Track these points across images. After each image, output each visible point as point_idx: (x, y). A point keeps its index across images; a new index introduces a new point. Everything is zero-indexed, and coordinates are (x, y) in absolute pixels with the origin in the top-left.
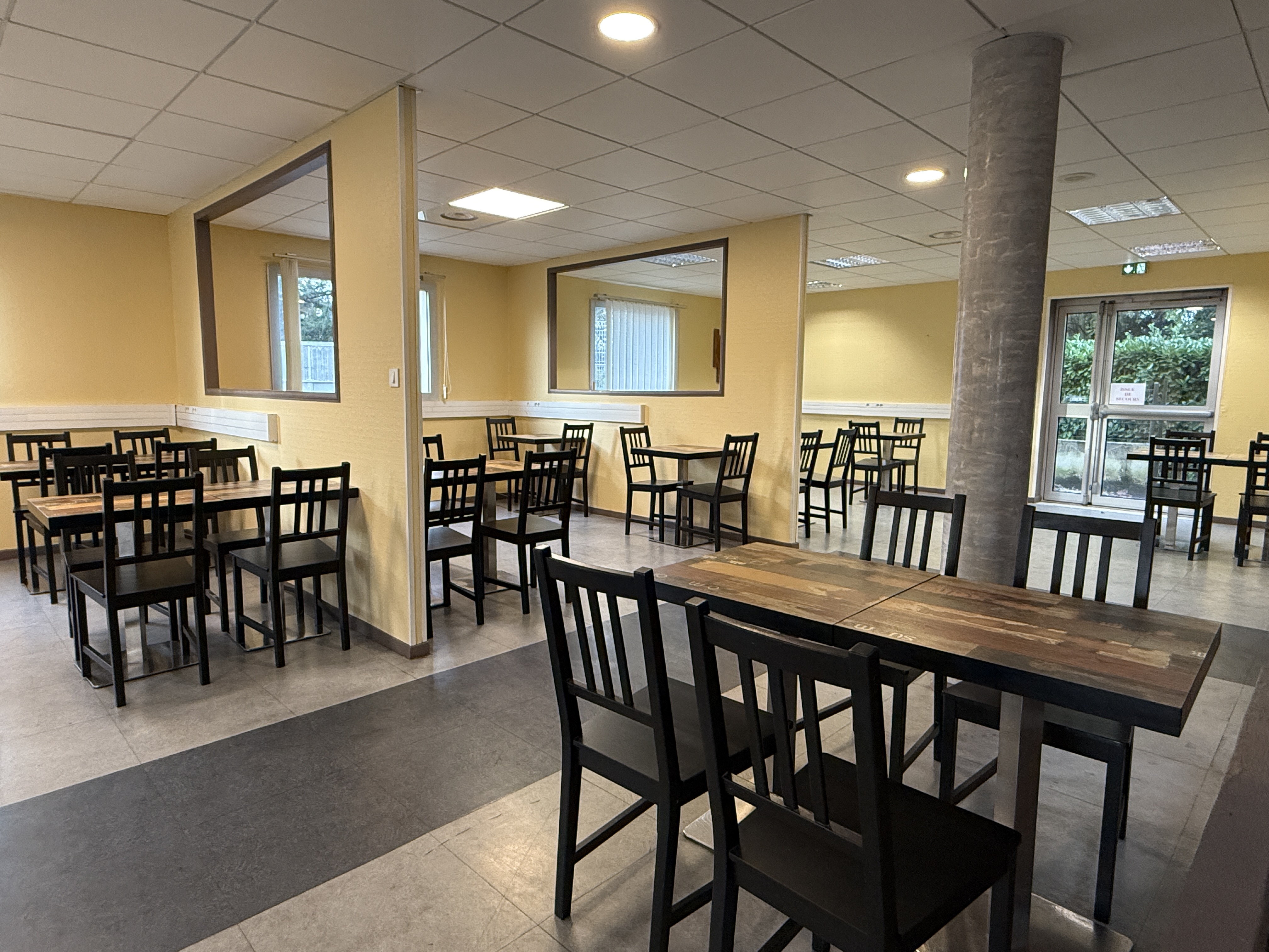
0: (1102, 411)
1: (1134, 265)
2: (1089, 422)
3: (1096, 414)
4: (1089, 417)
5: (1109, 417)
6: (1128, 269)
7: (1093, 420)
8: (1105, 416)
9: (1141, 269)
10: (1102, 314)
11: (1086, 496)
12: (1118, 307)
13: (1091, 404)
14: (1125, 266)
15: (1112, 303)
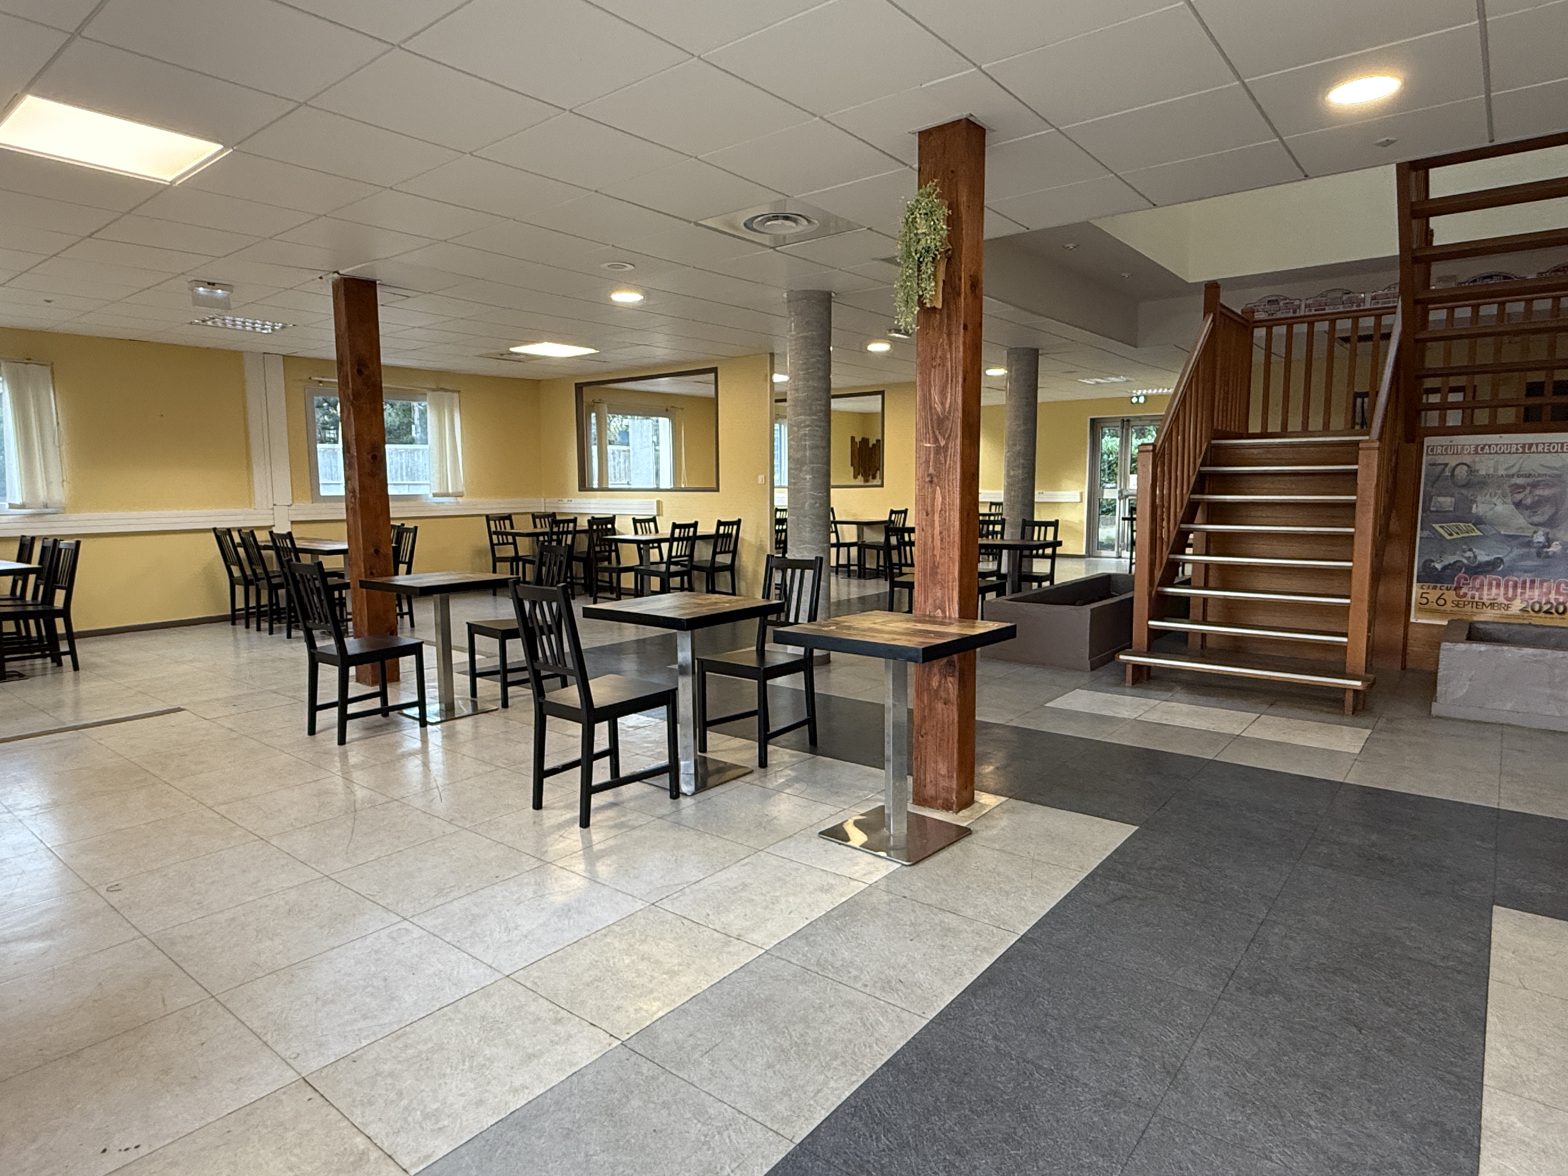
0: (1125, 493)
1: (1138, 397)
2: (1118, 501)
3: (1122, 497)
4: (1117, 498)
5: (1130, 498)
6: (1134, 400)
7: (1120, 499)
8: (1127, 497)
9: (1142, 400)
10: (1122, 428)
11: (1118, 552)
12: (1132, 423)
13: (1118, 489)
14: (1132, 397)
15: (1128, 421)
